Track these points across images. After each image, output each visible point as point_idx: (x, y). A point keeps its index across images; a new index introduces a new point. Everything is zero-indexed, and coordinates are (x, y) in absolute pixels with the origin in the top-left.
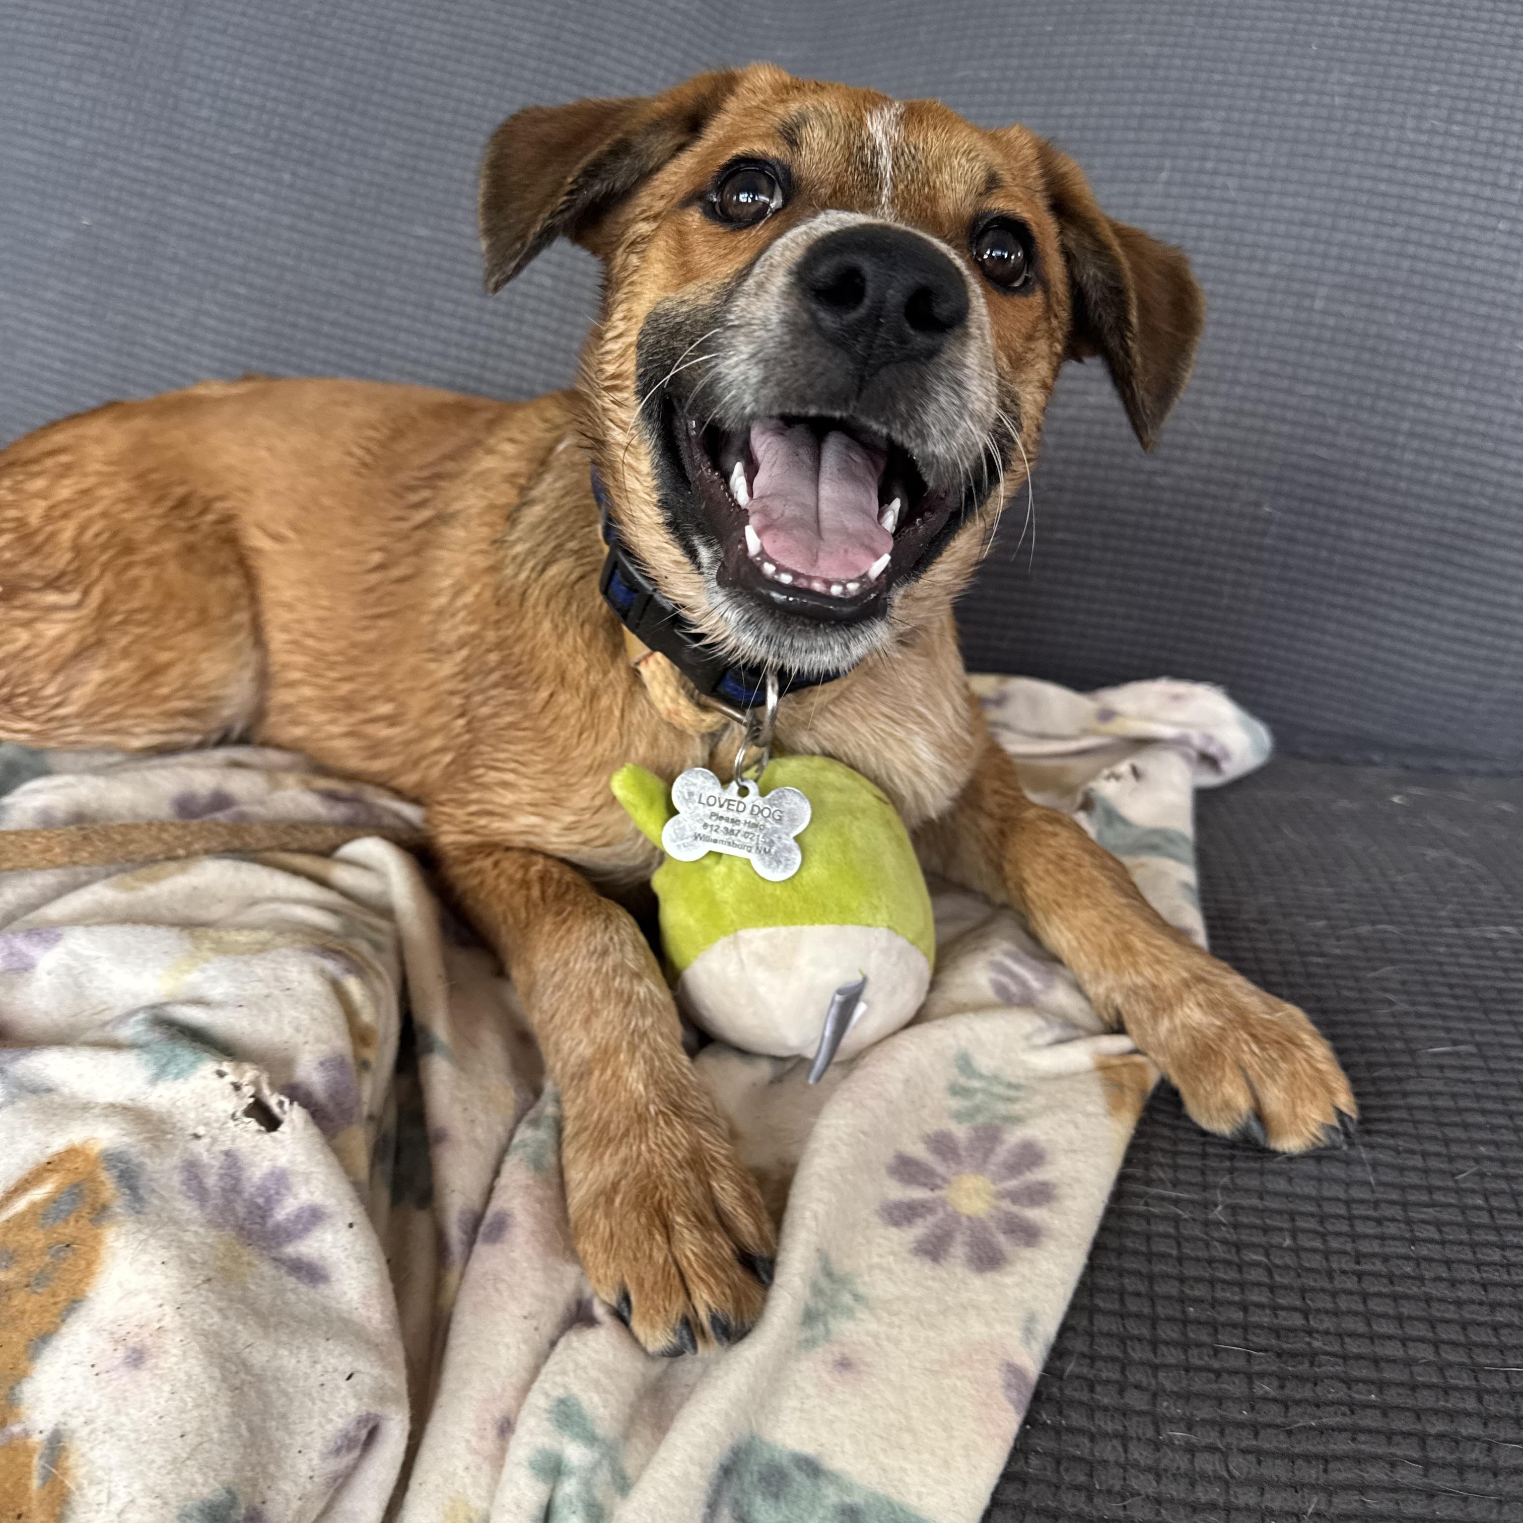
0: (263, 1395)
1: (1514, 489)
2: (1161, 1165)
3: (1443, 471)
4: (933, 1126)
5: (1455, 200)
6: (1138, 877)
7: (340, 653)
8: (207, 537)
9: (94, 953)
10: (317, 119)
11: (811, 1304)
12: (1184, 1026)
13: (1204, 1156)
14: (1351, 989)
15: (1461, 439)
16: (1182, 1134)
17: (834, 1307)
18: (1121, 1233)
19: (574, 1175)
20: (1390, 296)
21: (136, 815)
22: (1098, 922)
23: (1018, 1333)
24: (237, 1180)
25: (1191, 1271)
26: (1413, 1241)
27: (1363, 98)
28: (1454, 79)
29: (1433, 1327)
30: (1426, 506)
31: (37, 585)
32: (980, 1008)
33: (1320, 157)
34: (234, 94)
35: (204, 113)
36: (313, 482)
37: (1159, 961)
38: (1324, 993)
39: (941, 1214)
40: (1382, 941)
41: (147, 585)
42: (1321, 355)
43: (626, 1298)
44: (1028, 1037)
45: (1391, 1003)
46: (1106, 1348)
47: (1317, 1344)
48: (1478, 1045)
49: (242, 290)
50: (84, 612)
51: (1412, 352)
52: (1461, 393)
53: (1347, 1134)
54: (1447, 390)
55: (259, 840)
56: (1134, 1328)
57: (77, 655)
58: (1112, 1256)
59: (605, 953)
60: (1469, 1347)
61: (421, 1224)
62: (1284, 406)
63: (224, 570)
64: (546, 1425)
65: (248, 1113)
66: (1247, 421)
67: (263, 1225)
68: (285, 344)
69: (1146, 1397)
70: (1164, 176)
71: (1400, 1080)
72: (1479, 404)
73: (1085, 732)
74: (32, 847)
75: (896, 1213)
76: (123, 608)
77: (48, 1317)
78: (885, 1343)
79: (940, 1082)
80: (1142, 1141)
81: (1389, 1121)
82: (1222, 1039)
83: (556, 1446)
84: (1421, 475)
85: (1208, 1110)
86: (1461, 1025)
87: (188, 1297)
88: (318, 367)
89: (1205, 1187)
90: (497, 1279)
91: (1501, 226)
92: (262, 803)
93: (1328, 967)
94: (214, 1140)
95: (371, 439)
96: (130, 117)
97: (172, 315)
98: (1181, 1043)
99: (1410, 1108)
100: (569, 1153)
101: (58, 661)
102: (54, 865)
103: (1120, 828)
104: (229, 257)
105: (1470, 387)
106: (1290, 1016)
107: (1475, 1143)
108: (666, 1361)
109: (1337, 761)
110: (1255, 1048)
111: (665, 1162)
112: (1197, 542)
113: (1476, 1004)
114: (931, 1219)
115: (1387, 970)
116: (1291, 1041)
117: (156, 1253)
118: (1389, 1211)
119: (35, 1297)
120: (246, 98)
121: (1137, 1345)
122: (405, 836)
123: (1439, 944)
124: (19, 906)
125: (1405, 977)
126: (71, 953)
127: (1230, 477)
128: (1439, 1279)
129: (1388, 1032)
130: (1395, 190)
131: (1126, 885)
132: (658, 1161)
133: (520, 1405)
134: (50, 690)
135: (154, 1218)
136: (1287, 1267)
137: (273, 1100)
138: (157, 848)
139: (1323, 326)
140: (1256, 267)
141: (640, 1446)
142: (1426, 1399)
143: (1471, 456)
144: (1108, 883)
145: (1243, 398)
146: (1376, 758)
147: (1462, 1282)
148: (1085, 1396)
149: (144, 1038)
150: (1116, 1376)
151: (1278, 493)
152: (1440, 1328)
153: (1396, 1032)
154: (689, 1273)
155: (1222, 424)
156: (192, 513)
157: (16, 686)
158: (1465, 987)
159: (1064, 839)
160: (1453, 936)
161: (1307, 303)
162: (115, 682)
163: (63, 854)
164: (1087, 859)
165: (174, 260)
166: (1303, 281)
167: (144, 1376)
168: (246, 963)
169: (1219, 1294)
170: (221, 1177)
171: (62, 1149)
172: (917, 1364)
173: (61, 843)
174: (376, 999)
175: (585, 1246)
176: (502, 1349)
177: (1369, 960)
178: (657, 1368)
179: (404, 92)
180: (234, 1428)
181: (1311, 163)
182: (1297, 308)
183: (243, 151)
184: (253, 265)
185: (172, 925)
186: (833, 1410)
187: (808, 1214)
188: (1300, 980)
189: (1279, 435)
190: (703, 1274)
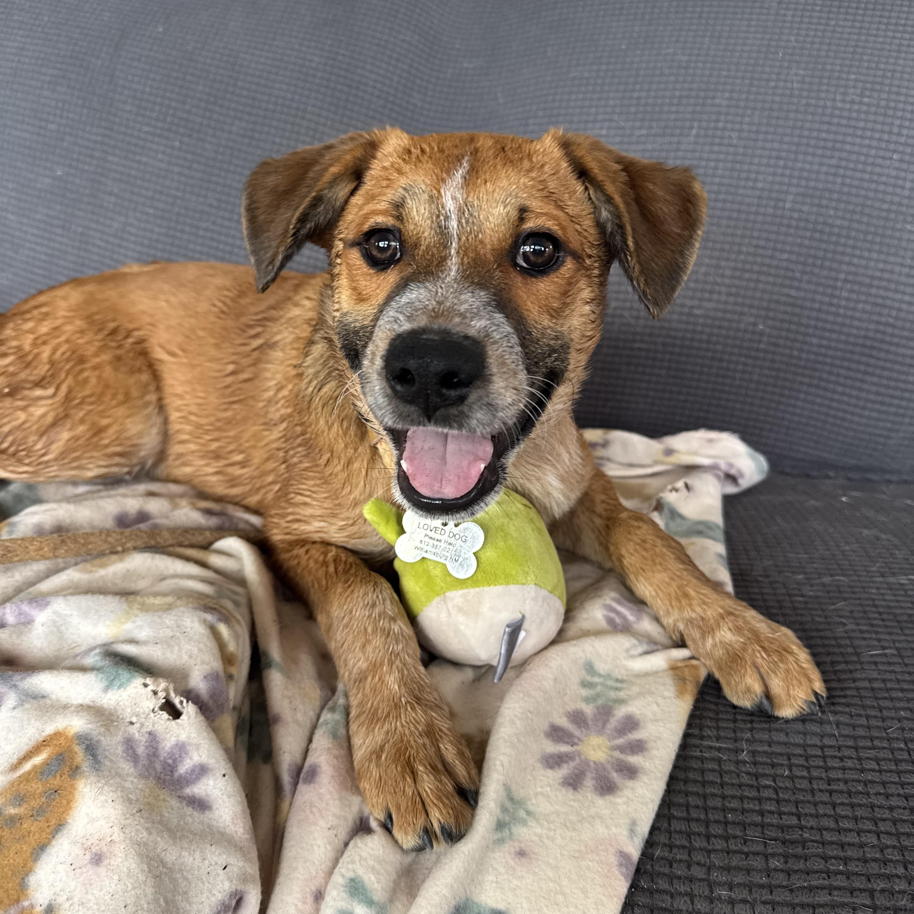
0: (174, 881)
1: (908, 312)
2: (709, 727)
3: (866, 302)
4: (571, 707)
5: (867, 142)
6: (690, 552)
7: (211, 424)
8: (128, 351)
9: (69, 612)
10: (194, 110)
11: (501, 817)
12: (721, 642)
13: (735, 721)
14: (820, 616)
15: (876, 283)
16: (721, 708)
17: (515, 819)
18: (686, 769)
19: (357, 741)
20: (831, 199)
21: (93, 527)
22: (667, 580)
23: (625, 833)
24: (156, 749)
25: (728, 791)
26: (862, 771)
27: (810, 83)
28: (864, 71)
29: (876, 824)
30: (856, 323)
31: (29, 386)
32: (598, 633)
33: (786, 119)
34: (145, 97)
35: (128, 108)
36: (193, 321)
37: (704, 603)
38: (804, 619)
39: (577, 761)
40: (837, 586)
41: (93, 381)
42: (791, 235)
43: (390, 817)
44: (627, 651)
45: (844, 624)
46: (679, 840)
47: (806, 835)
48: (898, 649)
49: (151, 211)
50: (57, 399)
51: (844, 232)
52: (875, 256)
53: (820, 706)
54: (866, 254)
55: (165, 540)
56: (696, 828)
57: (54, 424)
58: (681, 783)
59: (374, 605)
60: (898, 835)
61: (265, 772)
62: (769, 266)
63: (140, 370)
64: (343, 894)
65: (162, 708)
66: (747, 275)
67: (172, 776)
68: (177, 242)
69: (704, 870)
70: (694, 132)
71: (851, 671)
72: (885, 262)
73: (656, 463)
74: (32, 548)
75: (551, 761)
76: (80, 395)
77: (44, 835)
78: (546, 840)
79: (575, 680)
80: (698, 713)
81: (845, 697)
82: (745, 650)
83: (349, 907)
84: (852, 305)
85: (737, 693)
86: (887, 637)
87: (128, 821)
88: (197, 256)
89: (736, 741)
90: (312, 805)
91: (895, 157)
92: (167, 517)
93: (806, 603)
94: (142, 725)
95: (226, 296)
96: (85, 111)
97: (110, 226)
98: (719, 653)
99: (858, 689)
100: (353, 727)
101: (43, 429)
102: (44, 558)
103: (679, 520)
104: (143, 192)
105: (880, 252)
106: (785, 635)
107: (897, 709)
108: (414, 854)
109: (808, 476)
110: (764, 655)
111: (411, 733)
112: (720, 347)
113: (896, 624)
114: (572, 764)
115: (841, 604)
116: (785, 650)
117: (108, 795)
118: (847, 753)
119: (35, 824)
120: (152, 98)
121: (698, 839)
122: (252, 535)
123: (872, 588)
124: (24, 583)
125: (852, 608)
126: (55, 612)
127: (738, 309)
128: (878, 794)
129: (842, 642)
130: (831, 137)
131: (683, 557)
132: (407, 732)
133: (327, 883)
134: (39, 446)
135: (106, 773)
136: (787, 788)
137: (176, 700)
138: (105, 547)
139: (791, 218)
140: (750, 184)
141: (400, 907)
142: (874, 868)
143: (882, 292)
144: (672, 556)
145: (745, 262)
146: (831, 474)
147: (892, 795)
148: (667, 870)
149: (100, 664)
150: (685, 857)
151: (767, 317)
152: (880, 824)
153: (848, 642)
154: (427, 801)
155: (733, 277)
156: (120, 338)
157: (19, 445)
158: (889, 613)
159: (645, 529)
160: (881, 582)
161: (781, 204)
162: (76, 438)
163: (49, 551)
164: (659, 542)
165: (111, 194)
166: (779, 192)
167: (102, 870)
168: (160, 617)
169: (746, 806)
170: (147, 748)
171: (52, 732)
172: (565, 853)
173: (48, 545)
174: (237, 637)
175: (365, 785)
176: (316, 848)
177: (830, 598)
178: (408, 859)
179: (245, 93)
180: (156, 901)
181: (781, 122)
182: (775, 207)
183: (150, 129)
184: (157, 196)
185: (116, 594)
186: (515, 882)
187: (498, 763)
188: (789, 612)
189: (767, 283)
190: (435, 801)
